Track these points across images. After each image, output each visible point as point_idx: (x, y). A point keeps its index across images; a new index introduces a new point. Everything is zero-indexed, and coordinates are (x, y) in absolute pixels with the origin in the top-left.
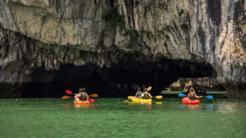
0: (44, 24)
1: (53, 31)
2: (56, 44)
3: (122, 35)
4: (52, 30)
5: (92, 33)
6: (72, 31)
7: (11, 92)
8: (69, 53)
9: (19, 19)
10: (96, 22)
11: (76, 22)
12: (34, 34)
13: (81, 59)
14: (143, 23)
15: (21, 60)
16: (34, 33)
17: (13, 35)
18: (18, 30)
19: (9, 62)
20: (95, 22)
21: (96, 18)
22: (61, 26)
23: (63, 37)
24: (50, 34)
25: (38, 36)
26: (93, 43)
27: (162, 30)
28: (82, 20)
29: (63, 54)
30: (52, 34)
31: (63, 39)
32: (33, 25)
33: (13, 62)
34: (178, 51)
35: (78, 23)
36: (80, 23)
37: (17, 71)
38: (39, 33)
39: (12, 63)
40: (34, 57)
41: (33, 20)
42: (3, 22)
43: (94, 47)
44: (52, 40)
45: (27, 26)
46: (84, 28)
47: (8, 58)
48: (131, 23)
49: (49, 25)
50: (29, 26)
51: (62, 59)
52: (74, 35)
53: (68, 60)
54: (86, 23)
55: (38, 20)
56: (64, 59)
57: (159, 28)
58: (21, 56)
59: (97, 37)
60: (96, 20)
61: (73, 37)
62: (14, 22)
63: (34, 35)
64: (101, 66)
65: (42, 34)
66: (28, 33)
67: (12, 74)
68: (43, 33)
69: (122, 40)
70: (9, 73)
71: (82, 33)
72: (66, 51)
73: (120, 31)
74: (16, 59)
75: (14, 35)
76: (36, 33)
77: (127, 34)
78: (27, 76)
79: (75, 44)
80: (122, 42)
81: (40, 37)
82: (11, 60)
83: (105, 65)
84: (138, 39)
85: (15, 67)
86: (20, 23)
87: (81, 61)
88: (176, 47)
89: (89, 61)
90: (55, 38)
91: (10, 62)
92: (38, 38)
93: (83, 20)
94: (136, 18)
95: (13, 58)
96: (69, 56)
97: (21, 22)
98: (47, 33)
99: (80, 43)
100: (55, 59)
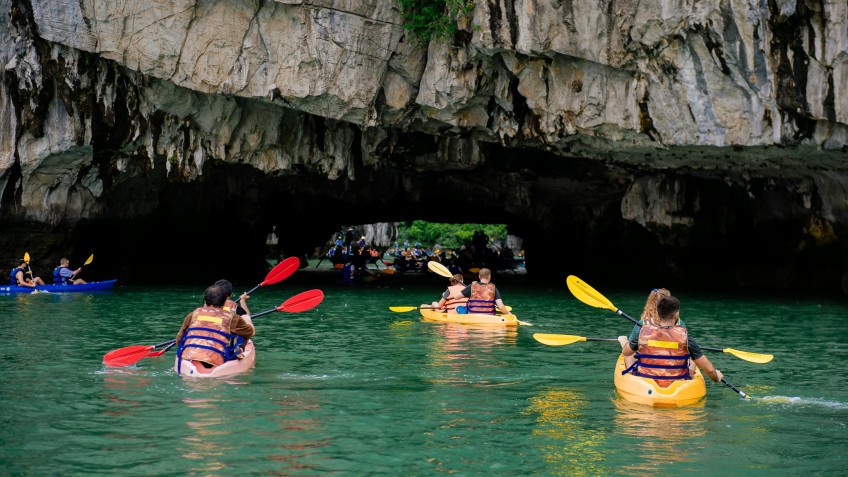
0: (194, 24)
1: (227, 50)
2: (234, 92)
3: (453, 70)
4: (223, 47)
5: (359, 58)
6: (299, 47)
7: (42, 249)
8: (245, 130)
9: (103, 7)
10: (374, 22)
11: (312, 20)
12: (156, 58)
13: (277, 152)
14: (551, 26)
15: (87, 148)
16: (153, 54)
17: (73, 64)
18: (96, 46)
19: (48, 153)
20: (371, 23)
21: (377, 11)
22: (255, 32)
23: (262, 68)
24: (215, 60)
25: (169, 65)
26: (362, 93)
27: (658, 45)
28: (331, 14)
29: (225, 133)
30: (222, 58)
31: (259, 79)
32: (156, 26)
33: (60, 153)
34: (700, 118)
35: (320, 21)
36: (326, 24)
37: (66, 185)
38: (173, 56)
39: (57, 159)
40: (134, 139)
41: (160, 8)
42: (41, 20)
43: (362, 106)
44: (219, 80)
45: (129, 30)
46: (338, 40)
47: (45, 139)
48: (500, 27)
49: (212, 29)
50: (139, 32)
51: (222, 149)
52: (302, 62)
53: (241, 152)
54: (344, 26)
55: (176, 10)
56: (228, 148)
57: (647, 35)
58: (89, 134)
59: (374, 75)
60: (374, 16)
61: (297, 69)
62: (85, 18)
63: (154, 62)
64: (333, 175)
65: (186, 58)
66: (133, 54)
67: (50, 194)
68: (191, 56)
69: (452, 87)
70: (43, 189)
71: (331, 59)
72: (237, 122)
73: (450, 57)
74: (74, 144)
75: (76, 63)
76: (162, 57)
77: (468, 68)
78: (94, 201)
79: (304, 95)
80: (448, 95)
81: (177, 70)
82: (55, 149)
83: (342, 174)
84: (498, 86)
85: (63, 171)
86: (106, 22)
87: (279, 158)
88: (699, 104)
89: (300, 158)
90: (230, 72)
91: (52, 155)
92: (165, 73)
93: (333, 14)
94: (525, 12)
95: (63, 140)
96: (244, 141)
97: (111, 18)
98: (202, 57)
99: (319, 91)
100: (200, 148)
